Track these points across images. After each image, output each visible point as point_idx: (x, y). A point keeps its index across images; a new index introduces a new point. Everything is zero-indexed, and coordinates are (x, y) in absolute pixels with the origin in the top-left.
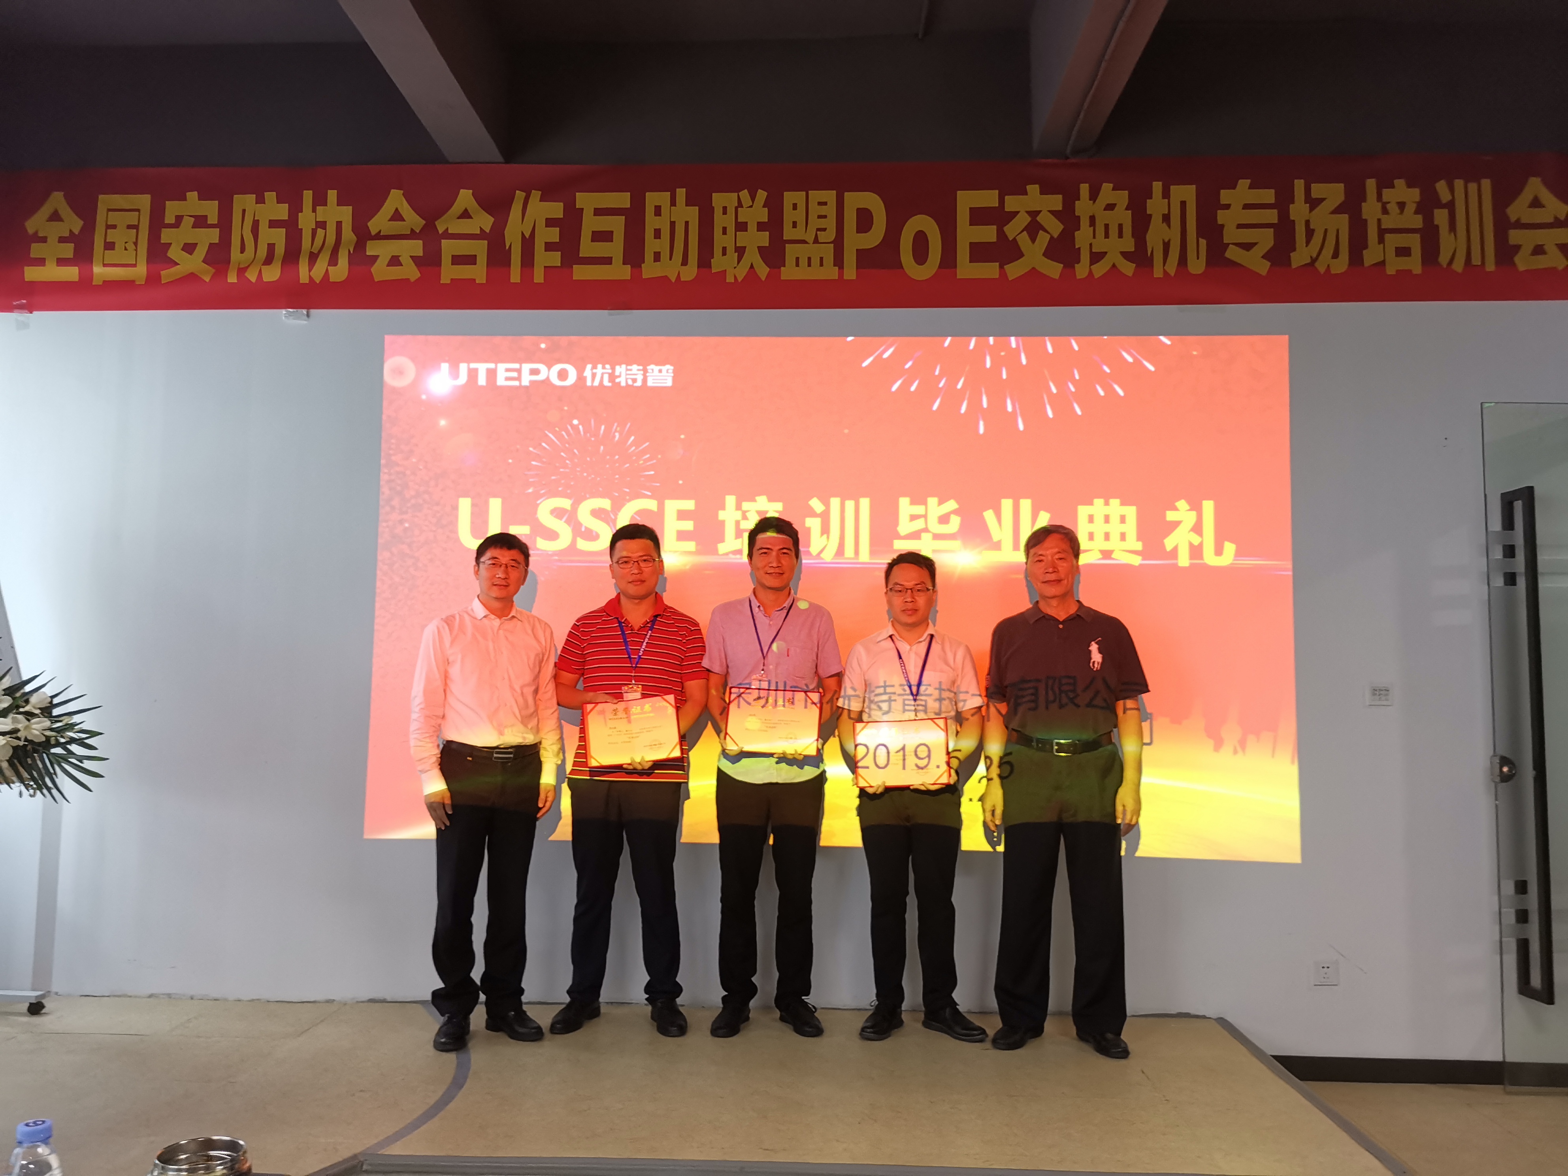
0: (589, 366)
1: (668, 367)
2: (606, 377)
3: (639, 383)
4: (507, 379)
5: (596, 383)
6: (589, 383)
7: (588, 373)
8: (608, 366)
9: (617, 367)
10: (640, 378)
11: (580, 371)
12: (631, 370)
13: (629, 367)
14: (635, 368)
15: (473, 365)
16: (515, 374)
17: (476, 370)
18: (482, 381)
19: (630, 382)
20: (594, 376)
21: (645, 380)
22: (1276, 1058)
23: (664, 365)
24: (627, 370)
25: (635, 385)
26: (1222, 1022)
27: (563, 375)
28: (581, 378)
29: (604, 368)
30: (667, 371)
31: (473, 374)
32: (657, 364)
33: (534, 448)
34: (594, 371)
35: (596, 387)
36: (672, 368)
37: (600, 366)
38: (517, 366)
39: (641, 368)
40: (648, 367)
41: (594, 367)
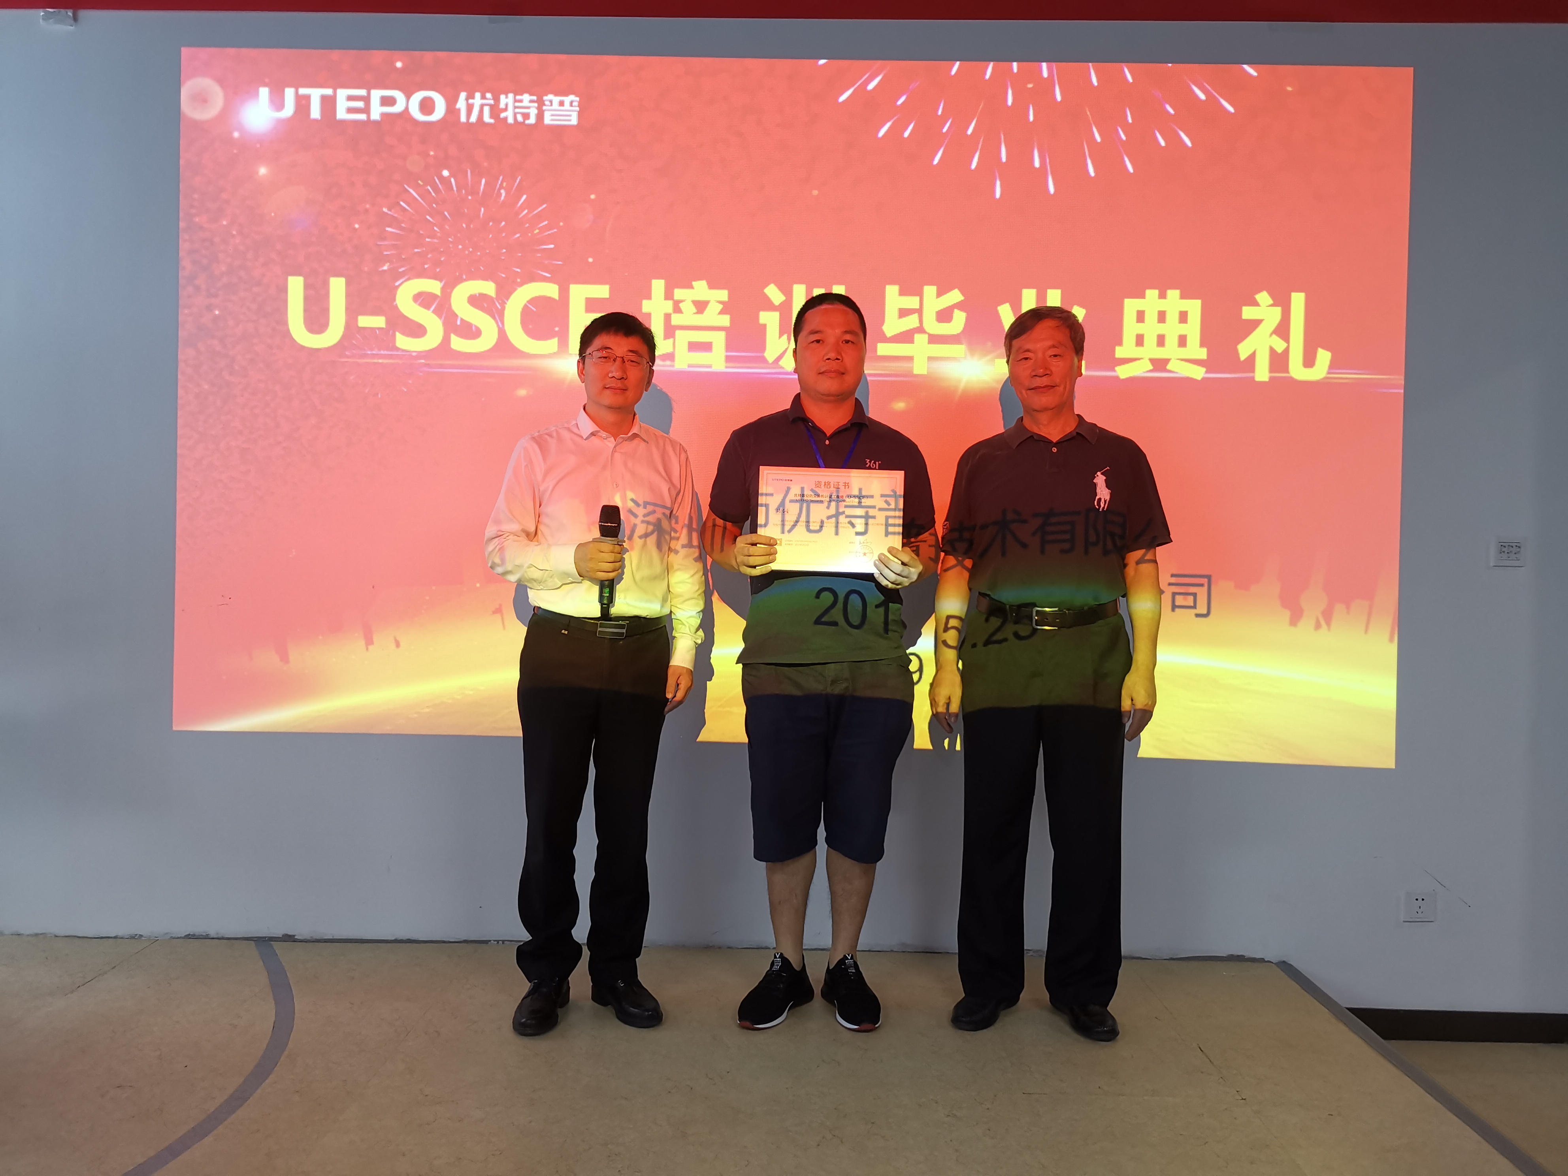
0: (463, 95)
1: (572, 97)
2: (486, 110)
3: (532, 120)
4: (350, 110)
5: (473, 119)
6: (463, 119)
7: (461, 104)
8: (489, 95)
9: (502, 97)
10: (533, 112)
11: (451, 103)
12: (521, 101)
13: (518, 97)
14: (526, 98)
15: (303, 91)
16: (360, 104)
17: (308, 98)
18: (315, 112)
19: (520, 118)
20: (470, 108)
21: (540, 116)
22: (1353, 1010)
23: (567, 95)
24: (516, 101)
25: (527, 122)
26: (1285, 966)
27: (427, 106)
28: (452, 110)
29: (483, 97)
30: (571, 103)
31: (303, 103)
32: (556, 95)
33: (390, 210)
34: (471, 101)
35: (472, 124)
36: (578, 99)
37: (478, 95)
38: (363, 92)
39: (535, 98)
40: (545, 98)
41: (470, 96)
